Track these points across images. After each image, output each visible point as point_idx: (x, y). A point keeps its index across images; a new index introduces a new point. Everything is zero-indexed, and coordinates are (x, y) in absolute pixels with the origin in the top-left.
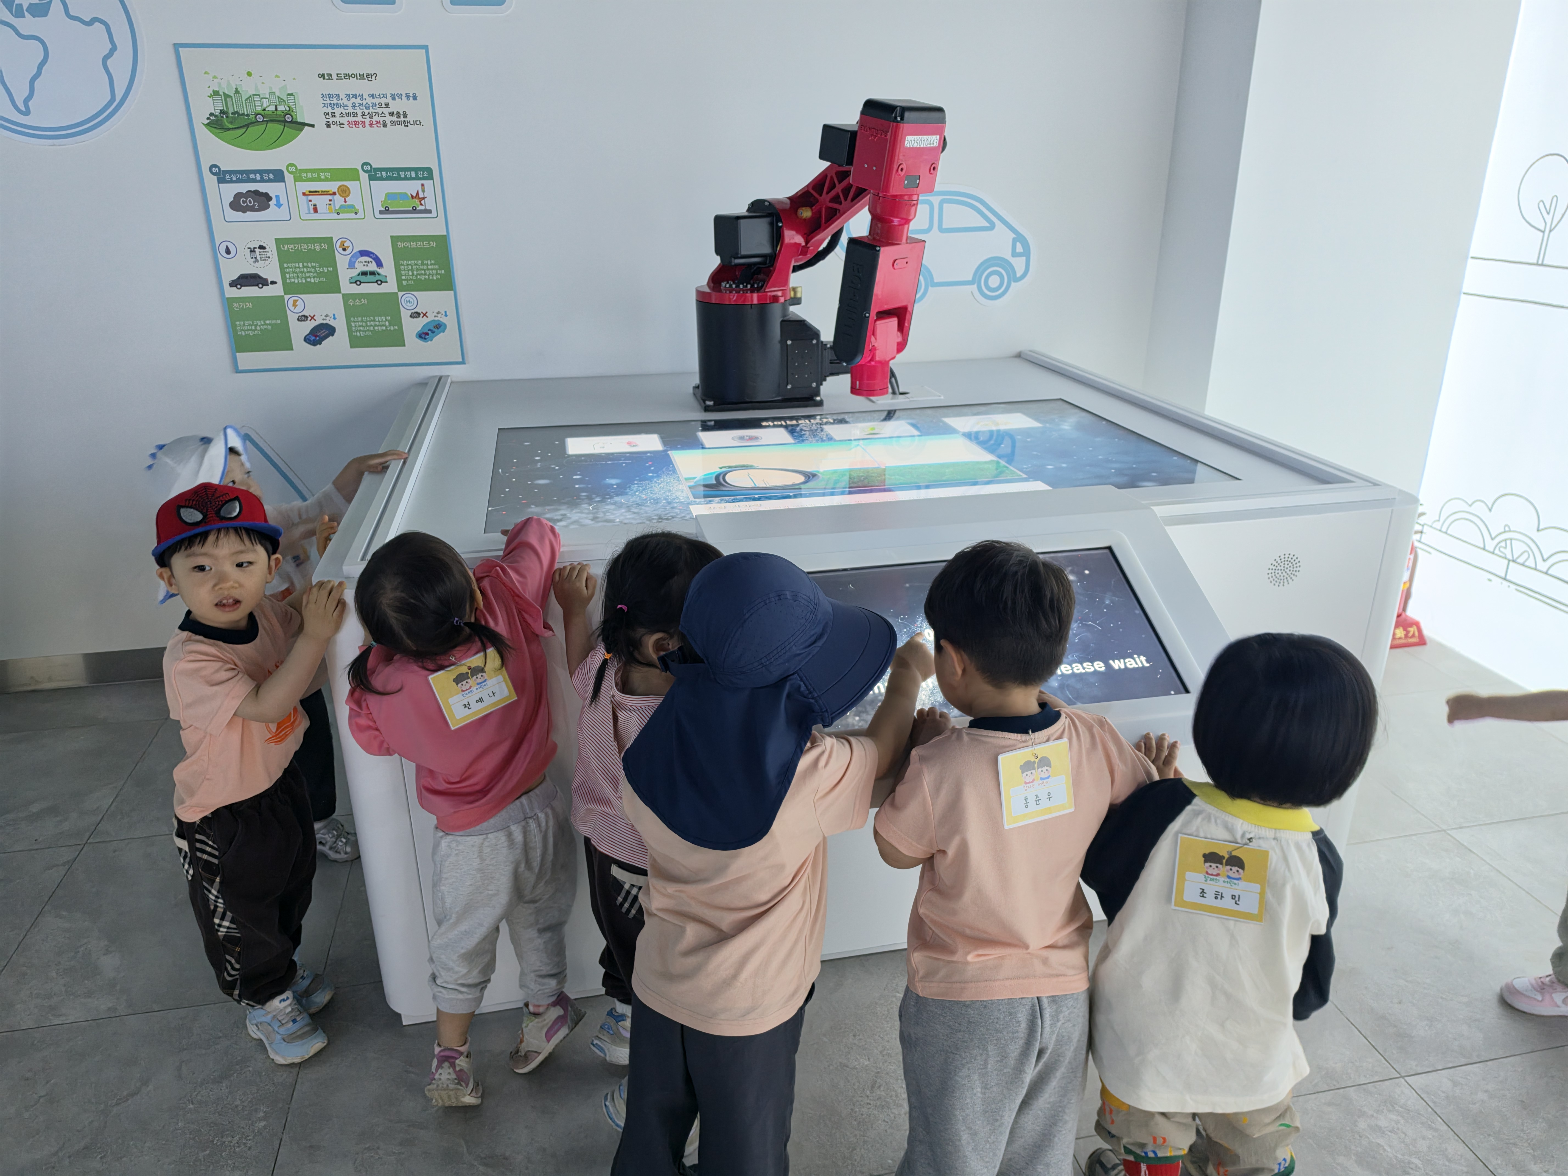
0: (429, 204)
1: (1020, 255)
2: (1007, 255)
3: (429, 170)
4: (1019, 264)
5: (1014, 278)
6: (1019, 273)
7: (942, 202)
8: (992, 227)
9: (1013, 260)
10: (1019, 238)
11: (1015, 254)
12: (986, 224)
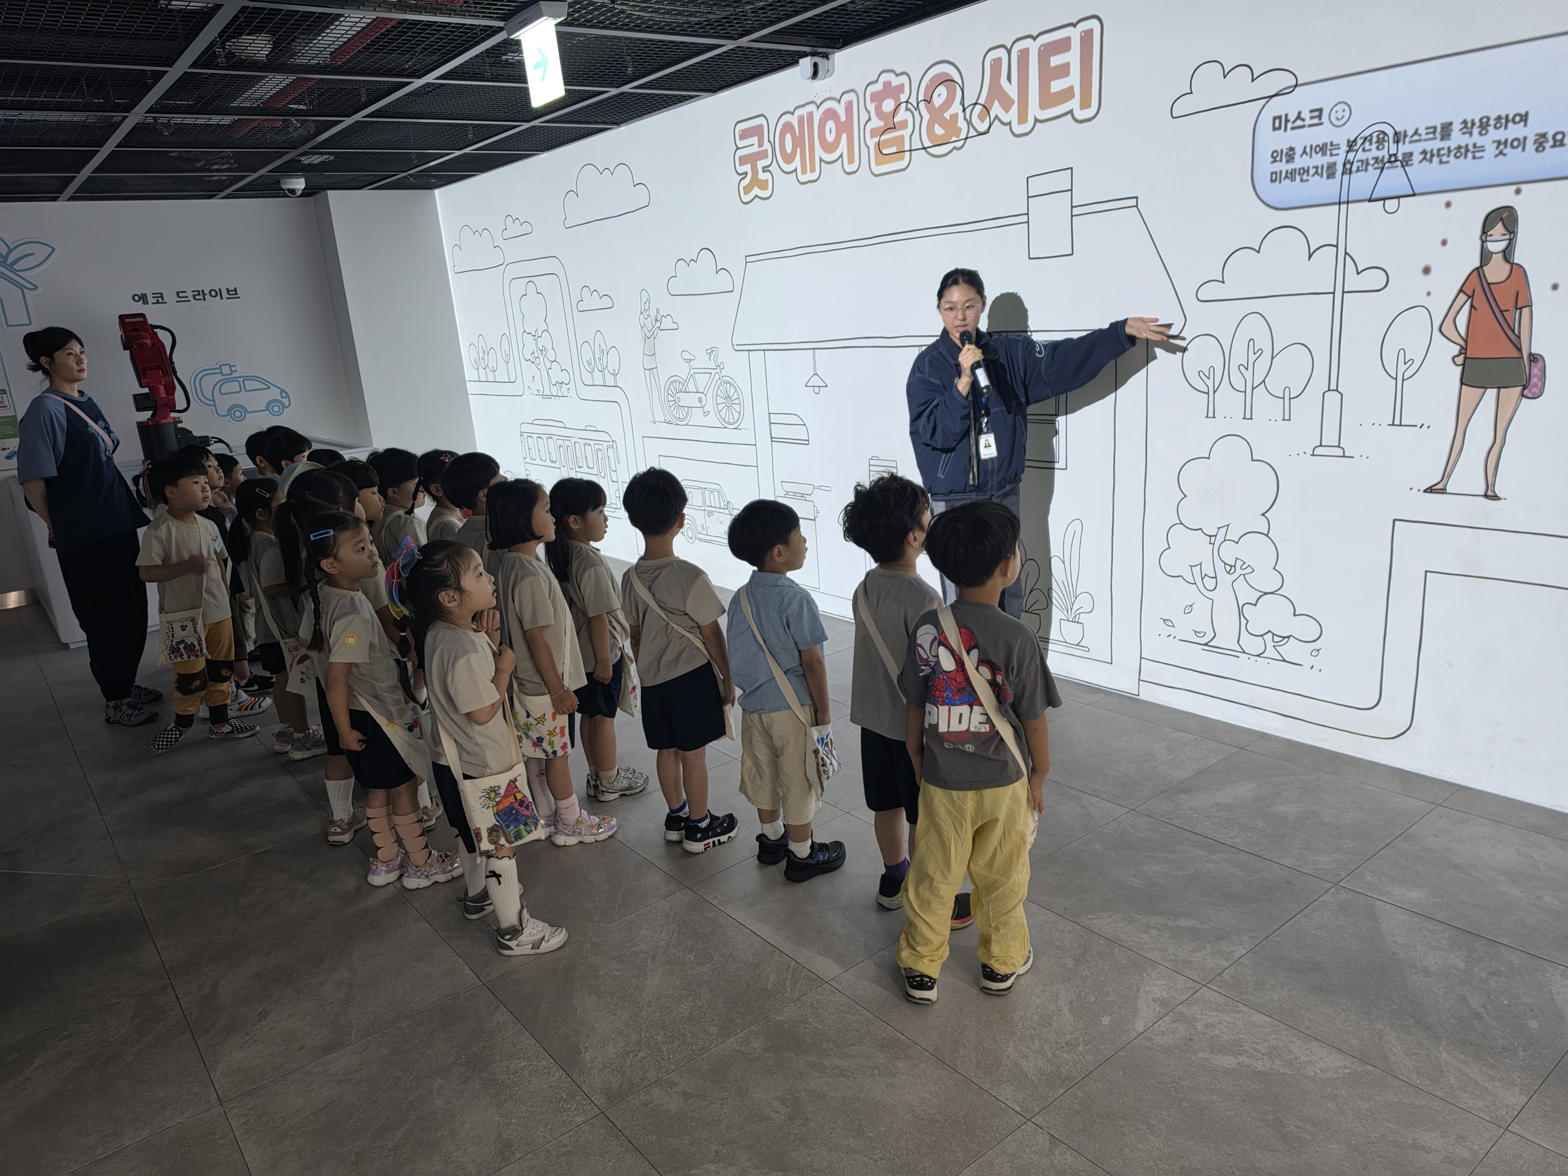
0: (6, 403)
1: (285, 397)
2: (280, 398)
3: (4, 390)
4: (286, 401)
5: (284, 406)
6: (287, 405)
7: (243, 381)
8: (269, 388)
9: (282, 400)
10: (282, 391)
11: (282, 397)
12: (265, 387)
